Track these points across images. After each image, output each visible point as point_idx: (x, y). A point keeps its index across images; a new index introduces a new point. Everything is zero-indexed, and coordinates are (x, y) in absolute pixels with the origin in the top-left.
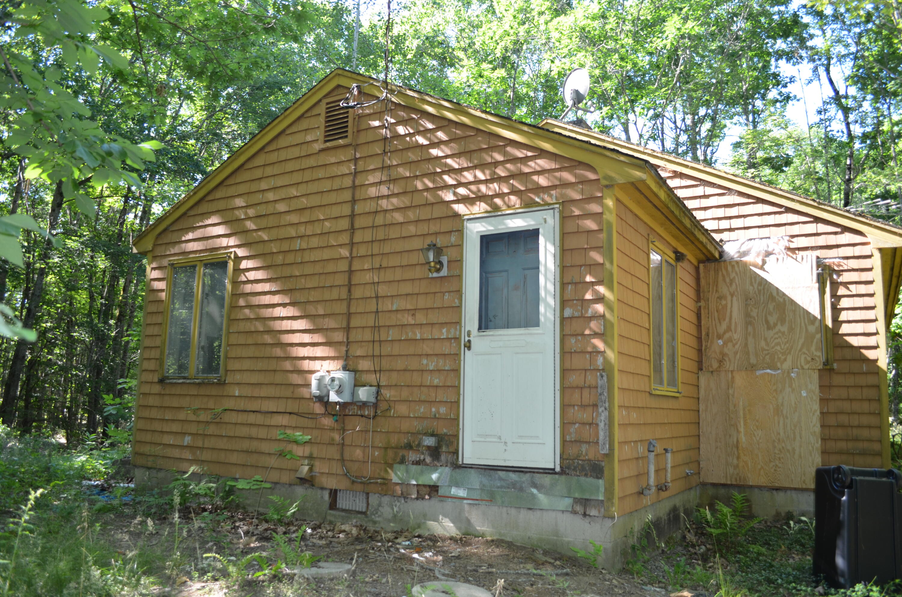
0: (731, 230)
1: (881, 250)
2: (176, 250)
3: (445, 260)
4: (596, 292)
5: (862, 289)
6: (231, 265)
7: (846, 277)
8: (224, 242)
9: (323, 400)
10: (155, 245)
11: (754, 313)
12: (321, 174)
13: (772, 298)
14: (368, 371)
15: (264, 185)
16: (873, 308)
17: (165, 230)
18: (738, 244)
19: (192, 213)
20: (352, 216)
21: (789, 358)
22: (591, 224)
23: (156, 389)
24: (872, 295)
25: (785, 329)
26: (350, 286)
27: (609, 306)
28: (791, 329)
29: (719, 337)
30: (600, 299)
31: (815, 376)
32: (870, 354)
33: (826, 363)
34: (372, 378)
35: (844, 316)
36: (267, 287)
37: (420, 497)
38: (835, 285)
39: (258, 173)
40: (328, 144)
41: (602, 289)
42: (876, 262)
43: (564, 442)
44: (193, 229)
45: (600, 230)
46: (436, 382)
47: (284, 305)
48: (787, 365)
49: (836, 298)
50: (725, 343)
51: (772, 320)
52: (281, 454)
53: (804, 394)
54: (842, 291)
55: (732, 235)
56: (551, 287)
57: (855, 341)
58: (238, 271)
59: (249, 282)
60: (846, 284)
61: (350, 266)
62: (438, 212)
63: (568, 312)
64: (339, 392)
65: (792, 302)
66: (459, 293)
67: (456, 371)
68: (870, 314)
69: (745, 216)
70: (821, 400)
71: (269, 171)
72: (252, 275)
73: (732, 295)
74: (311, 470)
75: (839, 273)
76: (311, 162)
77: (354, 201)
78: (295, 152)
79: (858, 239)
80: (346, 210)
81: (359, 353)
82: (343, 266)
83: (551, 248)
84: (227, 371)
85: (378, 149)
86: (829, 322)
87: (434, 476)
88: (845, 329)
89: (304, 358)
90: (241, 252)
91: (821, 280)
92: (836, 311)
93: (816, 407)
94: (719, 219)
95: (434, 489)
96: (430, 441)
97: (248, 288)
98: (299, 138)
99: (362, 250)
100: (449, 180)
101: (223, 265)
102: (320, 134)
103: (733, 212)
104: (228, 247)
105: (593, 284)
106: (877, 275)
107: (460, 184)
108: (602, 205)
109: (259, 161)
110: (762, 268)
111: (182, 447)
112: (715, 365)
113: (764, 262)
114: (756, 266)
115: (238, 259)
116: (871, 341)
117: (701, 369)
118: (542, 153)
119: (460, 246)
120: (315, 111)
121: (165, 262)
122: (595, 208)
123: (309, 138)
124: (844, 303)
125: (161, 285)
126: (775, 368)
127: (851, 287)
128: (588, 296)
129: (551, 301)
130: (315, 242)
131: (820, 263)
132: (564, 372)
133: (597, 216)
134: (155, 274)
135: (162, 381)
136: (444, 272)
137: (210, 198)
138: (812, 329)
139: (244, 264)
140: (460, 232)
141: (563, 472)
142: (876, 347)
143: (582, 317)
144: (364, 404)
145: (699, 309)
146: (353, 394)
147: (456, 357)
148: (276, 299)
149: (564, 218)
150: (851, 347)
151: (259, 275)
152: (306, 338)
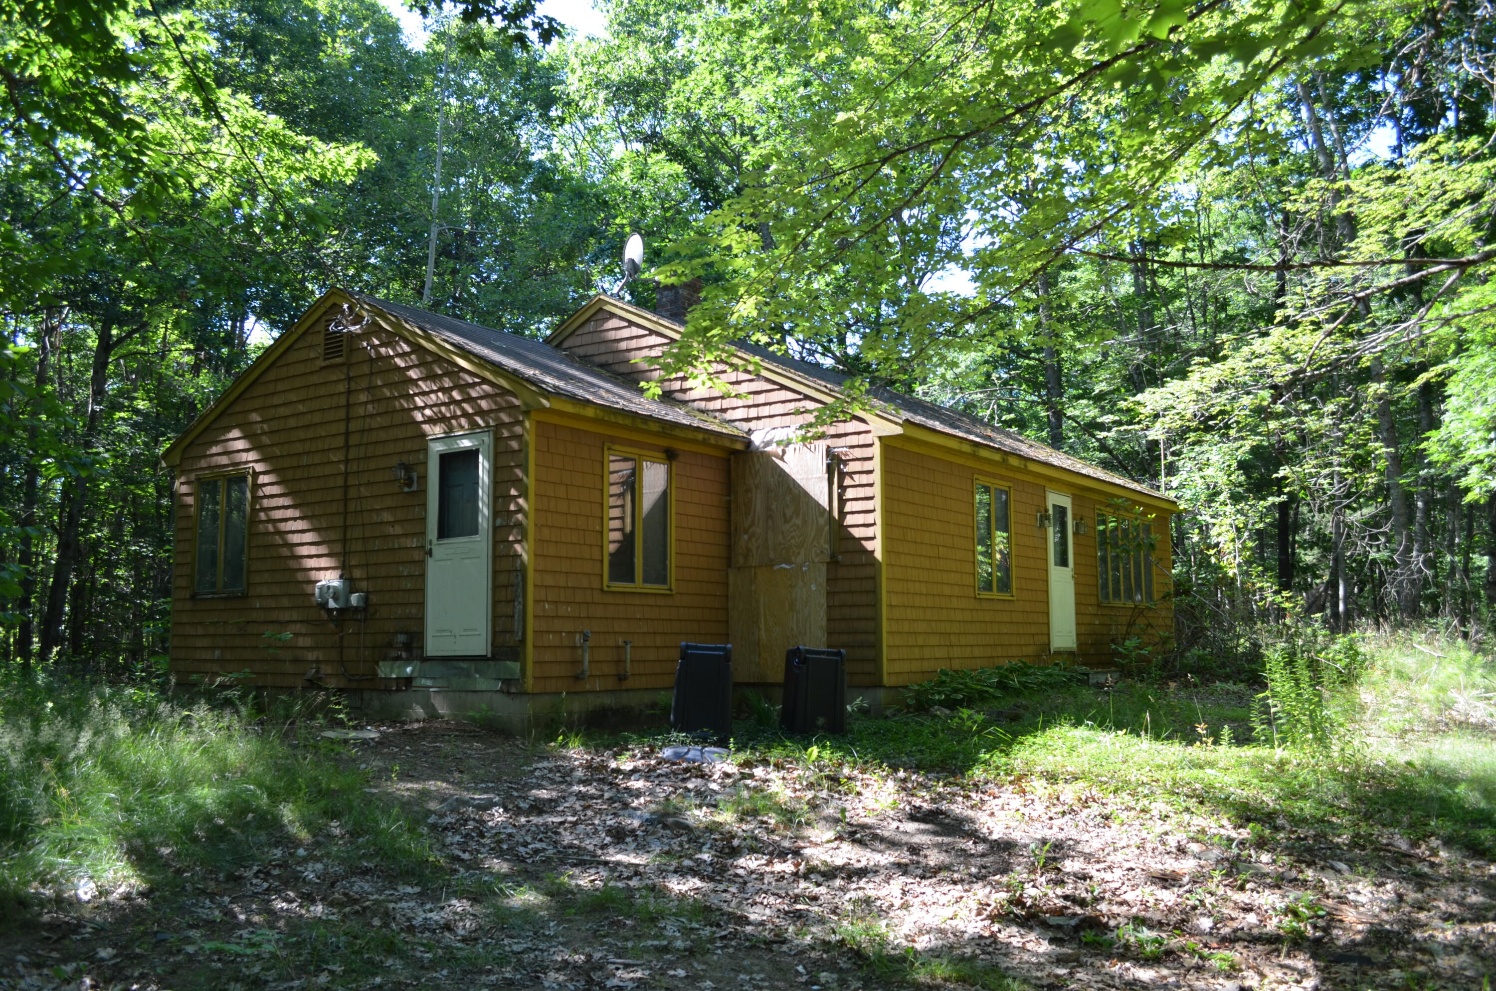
0: (758, 418)
1: (880, 438)
2: (203, 463)
3: (415, 475)
4: (517, 504)
5: (864, 479)
6: (250, 479)
7: (852, 467)
8: (244, 457)
9: (323, 605)
10: (182, 459)
11: (774, 507)
12: (322, 391)
13: (789, 490)
14: (360, 579)
15: (276, 400)
16: (871, 498)
17: (192, 443)
18: (763, 432)
19: (215, 426)
20: (347, 434)
21: (803, 551)
22: (514, 445)
23: (188, 605)
24: (871, 485)
25: (799, 522)
26: (346, 500)
27: (526, 515)
28: (805, 522)
29: (746, 532)
30: (520, 510)
31: (824, 569)
32: (869, 545)
33: (833, 556)
34: (364, 585)
35: (848, 507)
36: (281, 501)
37: (399, 690)
38: (842, 475)
39: (271, 388)
40: (328, 362)
41: (521, 501)
42: (876, 451)
43: (495, 633)
44: (217, 443)
45: (520, 451)
46: (409, 586)
47: (295, 519)
48: (800, 559)
49: (843, 488)
50: (750, 538)
51: (789, 512)
52: (295, 661)
53: (813, 588)
54: (848, 481)
55: (760, 423)
56: (486, 499)
57: (857, 533)
58: (256, 486)
59: (266, 497)
60: (851, 474)
61: (346, 480)
62: (410, 431)
63: (499, 522)
64: (336, 599)
65: (806, 494)
66: (424, 505)
67: (423, 576)
68: (868, 505)
69: (770, 404)
70: (828, 593)
71: (281, 387)
72: (268, 490)
73: (757, 487)
74: (317, 672)
75: (846, 463)
76: (315, 379)
77: (348, 419)
78: (301, 369)
79: (862, 427)
80: (342, 428)
81: (353, 563)
82: (340, 481)
83: (486, 465)
84: (249, 584)
85: (366, 369)
86: (836, 514)
87: (409, 670)
88: (850, 520)
89: (312, 569)
90: (259, 467)
91: (830, 470)
92: (842, 502)
93: (823, 600)
94: (749, 407)
95: (408, 680)
96: (401, 638)
97: (266, 503)
98: (302, 355)
99: (354, 467)
100: (419, 401)
101: (242, 478)
102: (321, 350)
103: (761, 399)
104: (247, 462)
105: (515, 497)
106: (876, 464)
107: (426, 406)
108: (524, 427)
109: (271, 376)
110: (782, 459)
111: (212, 661)
112: (741, 561)
113: (784, 452)
114: (777, 456)
115: (256, 475)
116: (869, 532)
117: (729, 566)
118: (484, 381)
119: (425, 463)
120: (317, 328)
121: (193, 477)
122: (518, 429)
123: (312, 355)
124: (850, 493)
125: (190, 500)
126: (789, 562)
127: (856, 477)
128: (512, 507)
129: (486, 511)
130: (317, 459)
131: (829, 451)
132: (495, 573)
133: (519, 437)
134: (184, 489)
135: (193, 597)
136: (415, 487)
137: (230, 411)
138: (822, 521)
139: (263, 479)
140: (425, 450)
141: (494, 658)
142: (872, 538)
143: (507, 526)
144: (356, 609)
145: (729, 502)
146: (348, 600)
147: (422, 563)
148: (289, 513)
149: (498, 439)
150: (853, 538)
151: (275, 490)
152: (313, 550)
